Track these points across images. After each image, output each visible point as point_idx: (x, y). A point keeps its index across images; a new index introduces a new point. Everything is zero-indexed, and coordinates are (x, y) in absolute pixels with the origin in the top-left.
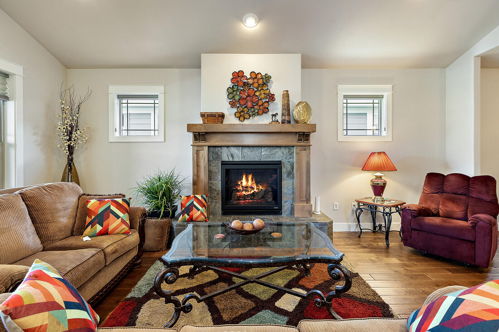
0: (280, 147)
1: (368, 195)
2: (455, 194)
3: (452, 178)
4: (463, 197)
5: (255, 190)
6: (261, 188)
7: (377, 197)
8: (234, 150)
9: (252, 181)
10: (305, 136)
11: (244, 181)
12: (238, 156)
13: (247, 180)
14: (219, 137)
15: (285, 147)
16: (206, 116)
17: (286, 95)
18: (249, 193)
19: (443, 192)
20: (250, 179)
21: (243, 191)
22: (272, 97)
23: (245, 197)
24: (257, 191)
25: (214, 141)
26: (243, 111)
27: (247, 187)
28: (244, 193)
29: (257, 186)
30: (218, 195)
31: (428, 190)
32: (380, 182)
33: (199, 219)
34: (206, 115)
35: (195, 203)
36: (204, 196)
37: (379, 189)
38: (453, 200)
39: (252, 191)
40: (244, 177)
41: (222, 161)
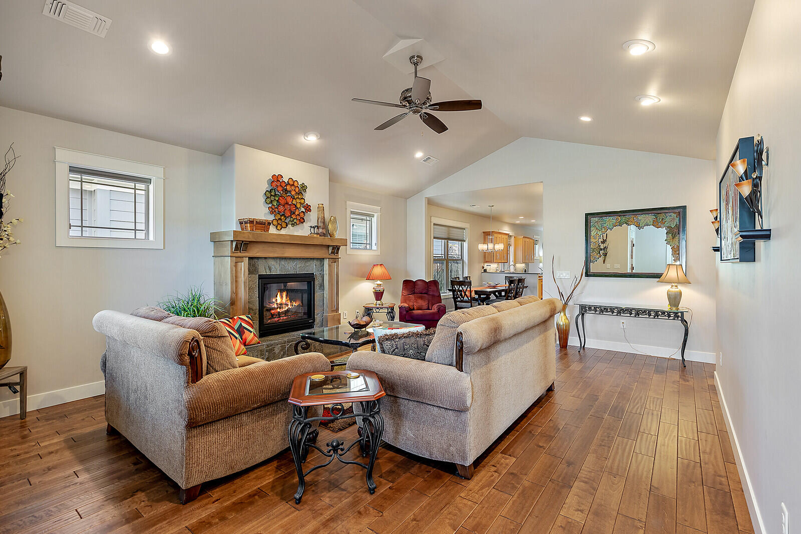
0: (314, 259)
1: (371, 300)
2: (422, 293)
3: (419, 283)
4: (425, 295)
5: (289, 306)
6: (294, 304)
7: (378, 302)
8: (272, 263)
9: (287, 298)
10: (336, 249)
11: (279, 298)
12: (277, 269)
13: (282, 297)
14: (261, 246)
15: (317, 259)
16: (255, 223)
17: (321, 209)
18: (284, 310)
19: (414, 293)
20: (284, 296)
21: (277, 308)
22: (308, 208)
23: (279, 314)
24: (290, 307)
25: (255, 252)
26: (280, 219)
27: (281, 304)
28: (278, 310)
29: (291, 302)
30: (256, 314)
31: (406, 293)
32: (381, 289)
33: (253, 342)
34: (255, 221)
35: (244, 325)
36: (250, 316)
37: (379, 295)
38: (421, 298)
39: (287, 308)
40: (279, 294)
41: (259, 275)
